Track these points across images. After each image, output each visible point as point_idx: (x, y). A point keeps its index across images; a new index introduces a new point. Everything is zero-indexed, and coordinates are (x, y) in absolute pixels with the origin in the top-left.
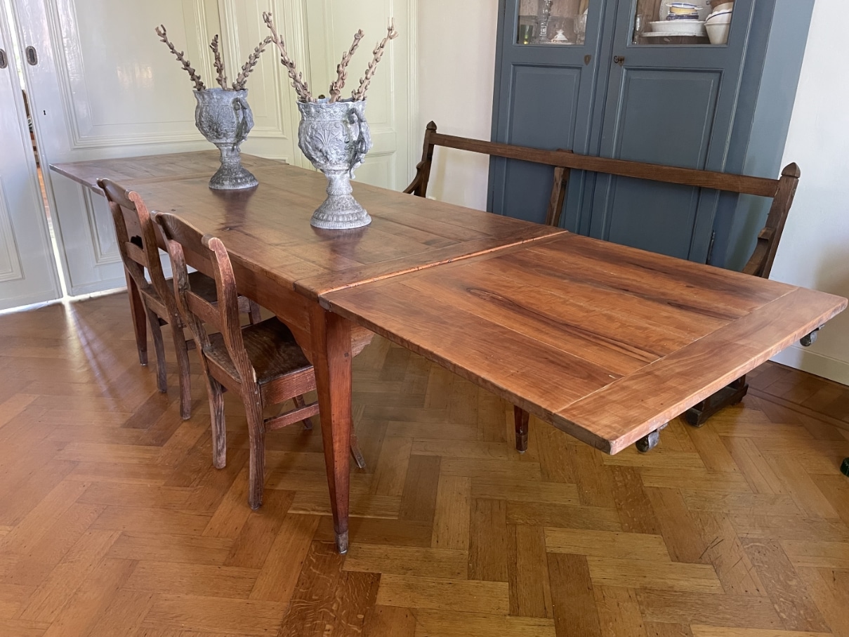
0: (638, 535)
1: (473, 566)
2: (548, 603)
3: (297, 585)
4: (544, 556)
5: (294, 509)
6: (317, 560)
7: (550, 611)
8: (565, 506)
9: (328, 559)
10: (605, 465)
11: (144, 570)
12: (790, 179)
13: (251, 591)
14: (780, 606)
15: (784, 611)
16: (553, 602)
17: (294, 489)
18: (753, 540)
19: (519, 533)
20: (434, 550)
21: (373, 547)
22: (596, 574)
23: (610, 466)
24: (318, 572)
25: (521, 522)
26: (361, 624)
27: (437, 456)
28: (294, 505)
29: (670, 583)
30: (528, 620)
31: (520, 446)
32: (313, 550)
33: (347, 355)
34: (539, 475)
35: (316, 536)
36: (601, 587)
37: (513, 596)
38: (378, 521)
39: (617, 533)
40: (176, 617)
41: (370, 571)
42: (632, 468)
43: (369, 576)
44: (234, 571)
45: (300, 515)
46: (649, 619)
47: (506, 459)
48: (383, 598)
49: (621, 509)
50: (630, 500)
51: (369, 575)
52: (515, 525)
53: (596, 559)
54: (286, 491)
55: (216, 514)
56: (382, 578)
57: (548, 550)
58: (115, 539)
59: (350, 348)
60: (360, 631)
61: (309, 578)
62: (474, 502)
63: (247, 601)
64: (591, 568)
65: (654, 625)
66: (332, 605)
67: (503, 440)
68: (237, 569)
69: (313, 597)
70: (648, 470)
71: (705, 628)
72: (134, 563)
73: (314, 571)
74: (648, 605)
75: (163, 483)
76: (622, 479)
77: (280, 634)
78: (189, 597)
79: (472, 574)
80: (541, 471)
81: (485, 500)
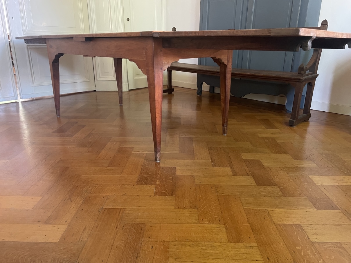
0: (279, 154)
1: (214, 164)
2: (248, 172)
3: (141, 171)
4: (242, 160)
5: (134, 152)
6: (148, 164)
7: (250, 174)
8: (247, 148)
9: (152, 164)
10: (260, 137)
11: (72, 169)
12: (325, 25)
13: (122, 173)
14: (343, 170)
15: (345, 171)
16: (250, 172)
17: (133, 147)
18: (326, 154)
19: (230, 155)
20: (197, 160)
21: (171, 160)
22: (265, 164)
23: (262, 138)
24: (149, 167)
25: (230, 152)
26: (171, 180)
27: (191, 137)
28: (134, 150)
29: (296, 165)
30: (241, 177)
31: (224, 133)
32: (146, 162)
35: (146, 158)
36: (269, 168)
37: (233, 171)
38: (171, 153)
39: (271, 154)
40: (90, 181)
41: (172, 166)
42: (271, 138)
43: (171, 168)
45: (137, 153)
46: (291, 175)
47: (219, 137)
48: (179, 173)
49: (270, 148)
50: (273, 145)
52: (228, 153)
53: (264, 160)
54: (130, 147)
55: (101, 154)
56: (177, 168)
57: (244, 159)
58: (57, 162)
60: (171, 182)
61: (146, 169)
62: (209, 148)
63: (121, 176)
64: (263, 163)
65: (294, 176)
66: (158, 175)
67: (216, 132)
68: (114, 168)
69: (149, 174)
70: (278, 138)
71: (315, 176)
72: (67, 168)
73: (147, 167)
74: (289, 171)
75: (75, 146)
76: (268, 140)
77: (138, 184)
78: (95, 175)
79: (214, 166)
80: (235, 139)
81: (214, 147)
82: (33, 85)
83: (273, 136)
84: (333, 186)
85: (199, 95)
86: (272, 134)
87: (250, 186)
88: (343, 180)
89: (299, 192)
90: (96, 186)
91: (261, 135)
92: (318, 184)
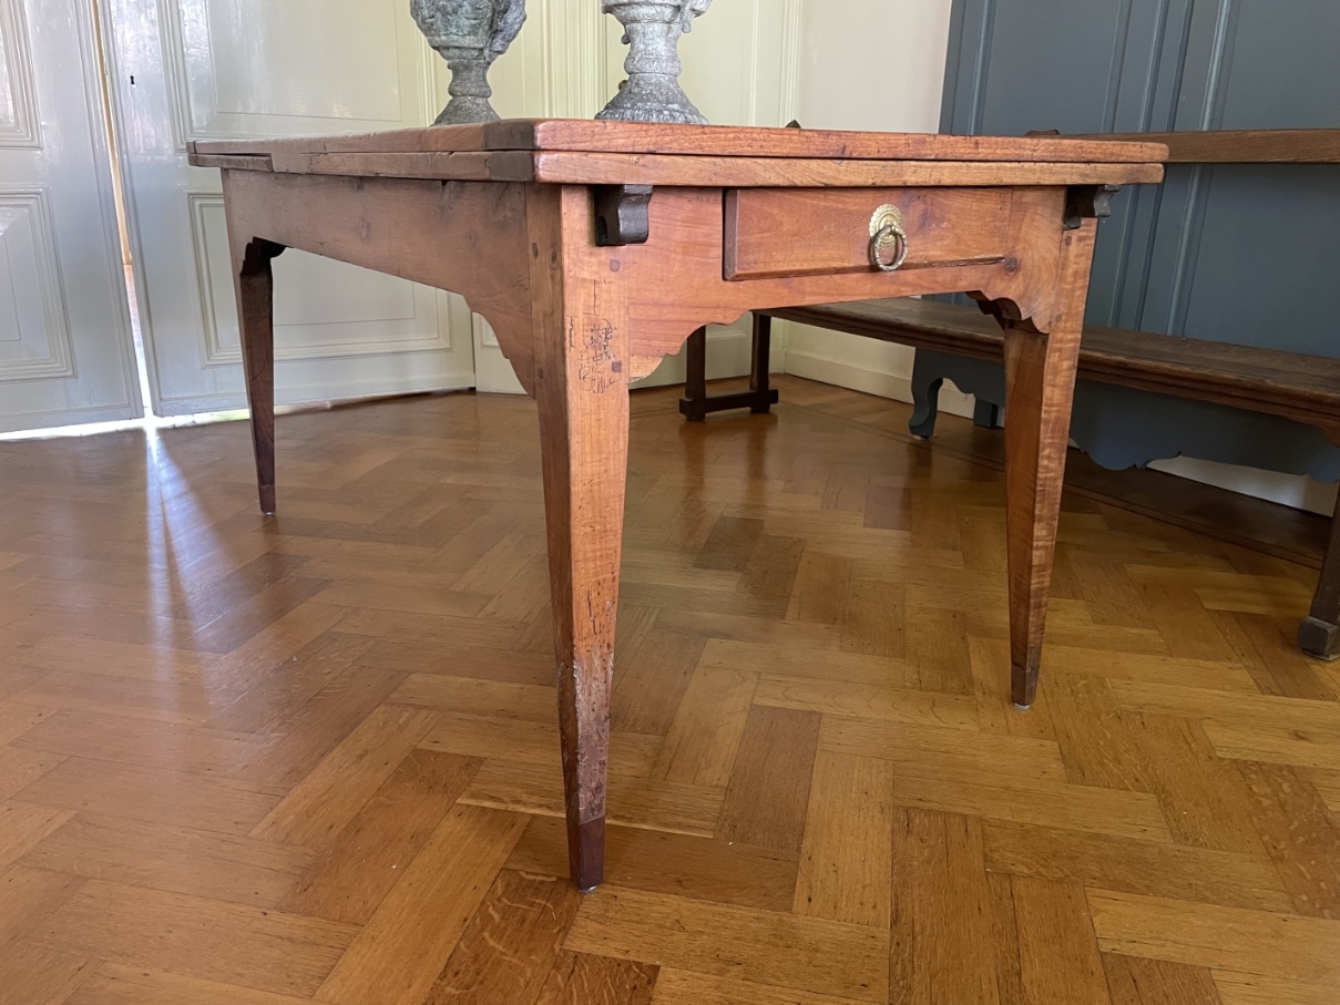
1: (904, 969)
3: (442, 976)
4: (1094, 963)
5: (474, 796)
6: (502, 918)
8: (1133, 843)
9: (531, 915)
10: (1220, 759)
11: (91, 902)
13: (322, 978)
17: (482, 755)
19: (1020, 899)
20: (799, 920)
21: (646, 897)
23: (1235, 761)
24: (500, 948)
25: (1025, 870)
27: (812, 712)
28: (474, 787)
32: (500, 891)
34: (1058, 768)
35: (512, 861)
38: (664, 837)
39: (1284, 916)
41: (632, 957)
42: (1290, 768)
43: (628, 970)
44: (299, 924)
45: (483, 808)
47: (974, 728)
49: (1282, 859)
50: (1302, 839)
51: (629, 965)
52: (1009, 876)
53: (1238, 978)
54: (464, 757)
56: (661, 976)
57: (1105, 947)
58: (56, 826)
61: (475, 960)
62: (903, 817)
68: (305, 921)
70: (1331, 774)
72: (75, 882)
73: (492, 943)
75: (204, 721)
76: (1269, 791)
78: (172, 976)
80: (1063, 758)
81: (929, 812)
83: (1303, 755)
85: (918, 438)
86: (1298, 736)
91: (1228, 742)
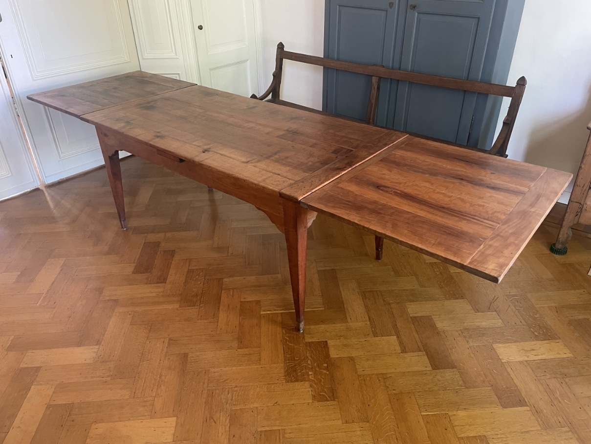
0: (455, 300)
1: (374, 329)
2: (419, 344)
3: (284, 354)
4: (410, 319)
5: (264, 311)
6: (289, 338)
7: (422, 348)
8: (412, 290)
9: (295, 337)
10: (427, 263)
11: (194, 358)
12: (522, 85)
13: (260, 360)
14: (533, 329)
15: (536, 331)
16: (422, 343)
17: (259, 299)
18: (513, 296)
19: (393, 308)
20: (351, 324)
21: (317, 326)
22: (439, 325)
23: (430, 263)
24: (292, 345)
25: (392, 302)
26: (327, 368)
27: (333, 269)
28: (263, 308)
29: (477, 324)
30: (412, 354)
31: (378, 257)
32: (285, 333)
33: (305, 227)
34: (392, 273)
35: (283, 325)
36: (444, 331)
37: (401, 342)
38: (314, 311)
39: (444, 301)
40: (225, 381)
41: (321, 340)
43: (321, 343)
44: (246, 351)
45: (268, 314)
46: (472, 344)
47: (371, 266)
48: (333, 354)
49: (442, 287)
50: (446, 281)
51: (321, 342)
52: (389, 304)
53: (437, 316)
54: (255, 301)
55: (220, 319)
56: (328, 343)
57: (411, 315)
58: (167, 343)
59: (307, 224)
60: (328, 373)
61: (289, 349)
62: (363, 294)
63: (261, 366)
64: (435, 322)
65: (475, 347)
66: (308, 361)
67: (367, 255)
68: (246, 350)
69: (296, 359)
71: (500, 345)
72: (186, 355)
73: (290, 344)
74: (469, 337)
75: (178, 306)
76: (438, 269)
77: (287, 381)
78: (227, 369)
79: (375, 335)
80: (394, 270)
81: (369, 291)
82: (59, 159)
84: (521, 362)
87: (424, 372)
88: (533, 350)
89: (482, 379)
90: (236, 389)
92: (504, 361)
